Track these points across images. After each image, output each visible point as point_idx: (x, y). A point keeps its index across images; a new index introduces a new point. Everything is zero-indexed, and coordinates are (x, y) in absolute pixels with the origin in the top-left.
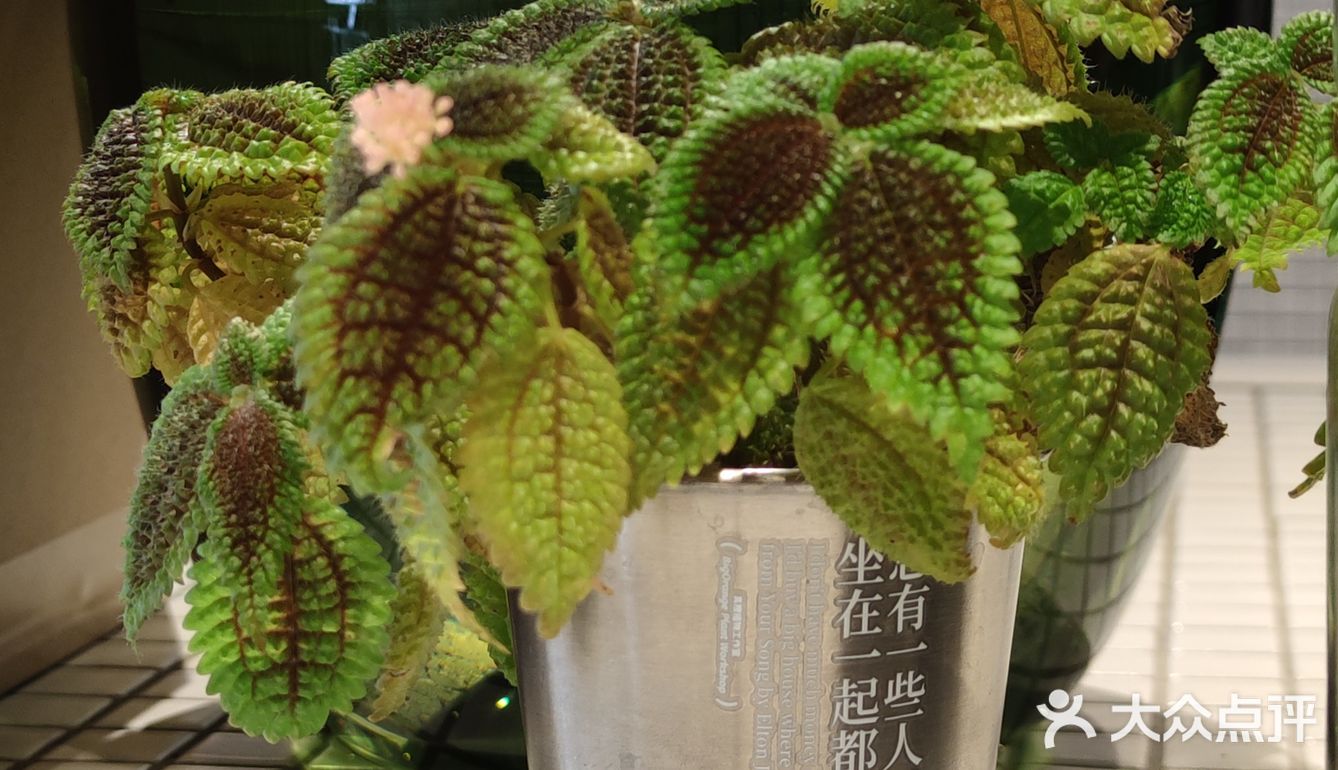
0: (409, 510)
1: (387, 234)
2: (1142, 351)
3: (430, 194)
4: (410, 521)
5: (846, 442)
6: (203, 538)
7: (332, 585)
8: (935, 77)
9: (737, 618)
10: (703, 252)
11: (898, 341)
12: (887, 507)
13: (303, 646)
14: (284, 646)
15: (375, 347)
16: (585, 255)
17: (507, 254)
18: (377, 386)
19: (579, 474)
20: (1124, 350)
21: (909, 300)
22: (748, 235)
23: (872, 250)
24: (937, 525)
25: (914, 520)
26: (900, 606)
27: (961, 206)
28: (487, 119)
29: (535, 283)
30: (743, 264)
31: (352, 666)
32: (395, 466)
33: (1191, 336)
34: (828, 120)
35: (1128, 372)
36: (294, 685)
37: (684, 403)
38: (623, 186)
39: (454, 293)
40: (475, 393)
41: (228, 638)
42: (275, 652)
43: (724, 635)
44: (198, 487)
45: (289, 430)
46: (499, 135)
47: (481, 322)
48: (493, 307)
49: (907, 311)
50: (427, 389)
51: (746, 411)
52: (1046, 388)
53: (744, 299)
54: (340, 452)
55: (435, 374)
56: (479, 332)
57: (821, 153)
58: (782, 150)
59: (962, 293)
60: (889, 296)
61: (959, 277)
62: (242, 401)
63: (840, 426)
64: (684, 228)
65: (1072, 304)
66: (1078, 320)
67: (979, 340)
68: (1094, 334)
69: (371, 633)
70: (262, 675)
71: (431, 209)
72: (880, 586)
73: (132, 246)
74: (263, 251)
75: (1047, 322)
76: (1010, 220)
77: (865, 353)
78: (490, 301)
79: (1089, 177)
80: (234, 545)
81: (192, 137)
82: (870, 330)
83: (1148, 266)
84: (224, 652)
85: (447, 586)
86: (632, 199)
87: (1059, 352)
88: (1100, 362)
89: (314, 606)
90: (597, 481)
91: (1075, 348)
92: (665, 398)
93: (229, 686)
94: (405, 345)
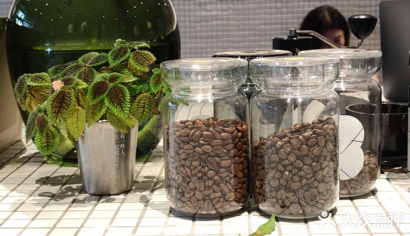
0: (61, 127)
1: (57, 96)
2: (146, 106)
3: (62, 92)
4: (61, 128)
5: (113, 117)
6: (36, 131)
7: (52, 136)
8: (120, 77)
9: (102, 138)
10: (94, 98)
11: (117, 107)
12: (118, 125)
13: (49, 144)
14: (47, 143)
15: (56, 109)
16: (80, 98)
17: (71, 98)
18: (57, 114)
19: (80, 123)
20: (144, 106)
21: (118, 102)
22: (99, 96)
23: (113, 97)
24: (123, 127)
25: (121, 126)
26: (121, 136)
27: (123, 91)
28: (68, 83)
29: (74, 101)
30: (99, 99)
31: (55, 146)
32: (59, 122)
33: (152, 104)
34: (108, 82)
35: (145, 108)
36: (48, 148)
37: (93, 115)
38: (85, 88)
39: (65, 103)
40: (68, 114)
41: (40, 143)
42: (45, 144)
43: (100, 140)
44: (35, 125)
45: (46, 118)
46: (70, 84)
47: (68, 106)
48: (70, 104)
49: (117, 103)
50: (62, 114)
51: (100, 115)
52: (135, 110)
53: (99, 102)
54: (53, 121)
55: (63, 112)
56: (68, 107)
57: (107, 86)
58: (103, 86)
59: (124, 101)
60: (115, 102)
61: (123, 99)
62: (40, 115)
63: (112, 116)
64: (92, 95)
65: (138, 101)
66: (139, 102)
67: (126, 106)
68: (141, 104)
69: (57, 142)
70: (44, 147)
71: (62, 94)
72: (119, 134)
73: (24, 94)
74: (41, 94)
75: (136, 103)
76: (129, 93)
77: (113, 109)
78: (69, 104)
79: (140, 86)
80: (40, 132)
81: (31, 81)
82: (113, 106)
83: (147, 96)
84: (39, 144)
85: (66, 136)
86: (86, 90)
87: (137, 106)
88: (141, 107)
89: (50, 139)
90: (82, 124)
91: (139, 106)
92: (91, 114)
93: (40, 149)
94: (60, 109)
